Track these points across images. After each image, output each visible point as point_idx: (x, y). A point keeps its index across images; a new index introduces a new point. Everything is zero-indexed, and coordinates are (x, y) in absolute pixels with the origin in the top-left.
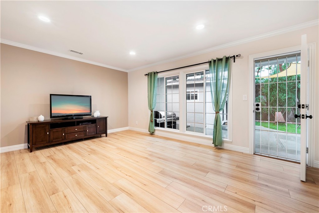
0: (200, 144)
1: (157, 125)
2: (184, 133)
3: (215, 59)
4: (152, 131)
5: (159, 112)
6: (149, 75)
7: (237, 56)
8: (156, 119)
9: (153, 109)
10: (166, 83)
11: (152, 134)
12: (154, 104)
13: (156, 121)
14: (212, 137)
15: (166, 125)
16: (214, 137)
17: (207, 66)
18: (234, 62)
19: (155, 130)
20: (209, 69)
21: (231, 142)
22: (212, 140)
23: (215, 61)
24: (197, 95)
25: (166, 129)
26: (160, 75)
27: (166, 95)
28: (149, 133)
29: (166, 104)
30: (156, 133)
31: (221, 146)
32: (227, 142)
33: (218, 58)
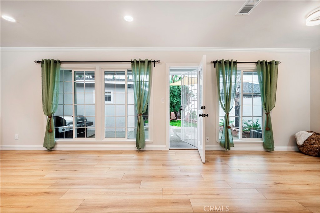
0: (122, 151)
1: (59, 135)
2: (103, 141)
3: (138, 60)
4: (50, 146)
5: (63, 117)
6: (45, 63)
7: (157, 61)
8: (57, 127)
9: (51, 114)
10: (75, 79)
11: (50, 149)
12: (54, 106)
13: (57, 130)
14: (135, 140)
15: (75, 133)
16: (137, 140)
17: (129, 65)
18: (155, 66)
19: (56, 143)
20: (131, 69)
21: (152, 142)
22: (135, 143)
23: (137, 62)
24: (110, 96)
25: (75, 139)
26: (64, 67)
27: (75, 95)
28: (45, 149)
29: (75, 106)
30: (59, 148)
31: (144, 148)
32: (149, 143)
33: (141, 59)
